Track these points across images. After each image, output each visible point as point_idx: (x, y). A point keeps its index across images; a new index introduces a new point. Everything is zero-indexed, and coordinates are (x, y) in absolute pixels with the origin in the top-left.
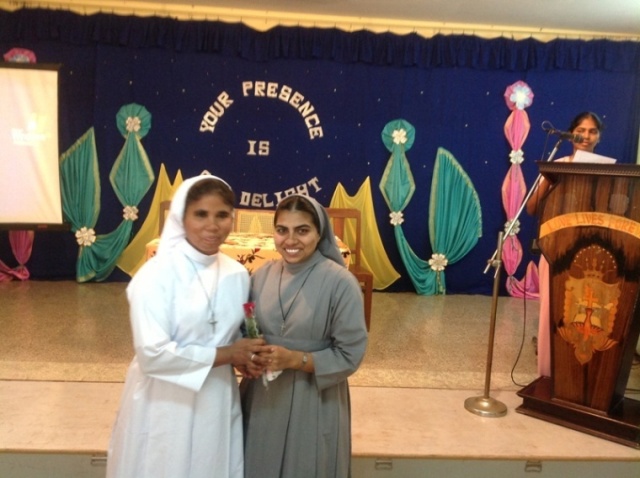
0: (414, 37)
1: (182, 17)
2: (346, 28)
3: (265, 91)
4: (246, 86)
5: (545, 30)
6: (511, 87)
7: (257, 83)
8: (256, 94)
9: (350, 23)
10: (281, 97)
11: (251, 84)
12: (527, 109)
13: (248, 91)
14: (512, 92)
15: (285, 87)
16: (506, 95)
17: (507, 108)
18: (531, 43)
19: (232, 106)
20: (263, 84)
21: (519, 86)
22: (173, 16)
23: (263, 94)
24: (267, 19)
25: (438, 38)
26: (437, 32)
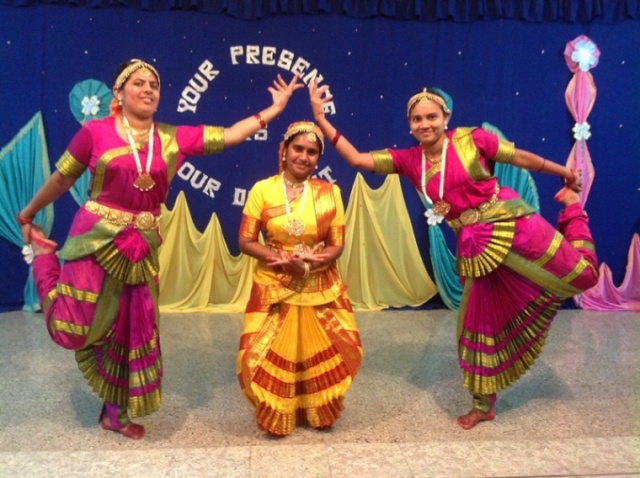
3: (259, 57)
4: (235, 51)
6: (572, 43)
7: (249, 48)
8: (249, 61)
10: (280, 64)
11: (241, 48)
12: (592, 71)
13: (238, 58)
14: (573, 49)
15: (285, 52)
16: (567, 52)
17: (568, 70)
19: (217, 77)
20: (257, 48)
21: (581, 41)
23: (257, 62)
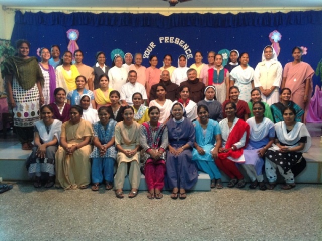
0: (229, 14)
1: (135, 13)
2: (201, 13)
3: (169, 41)
4: (161, 39)
5: (286, 8)
6: (272, 33)
7: (165, 38)
8: (165, 42)
9: (202, 10)
10: (175, 43)
11: (163, 38)
12: (279, 42)
13: (162, 41)
14: (272, 35)
15: (177, 39)
16: (270, 36)
17: (270, 42)
18: (280, 14)
19: (155, 47)
20: (168, 38)
21: (275, 32)
22: (131, 12)
23: (168, 42)
24: (169, 11)
25: (240, 14)
26: (239, 12)
